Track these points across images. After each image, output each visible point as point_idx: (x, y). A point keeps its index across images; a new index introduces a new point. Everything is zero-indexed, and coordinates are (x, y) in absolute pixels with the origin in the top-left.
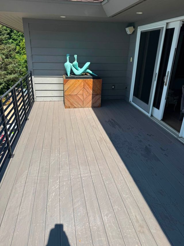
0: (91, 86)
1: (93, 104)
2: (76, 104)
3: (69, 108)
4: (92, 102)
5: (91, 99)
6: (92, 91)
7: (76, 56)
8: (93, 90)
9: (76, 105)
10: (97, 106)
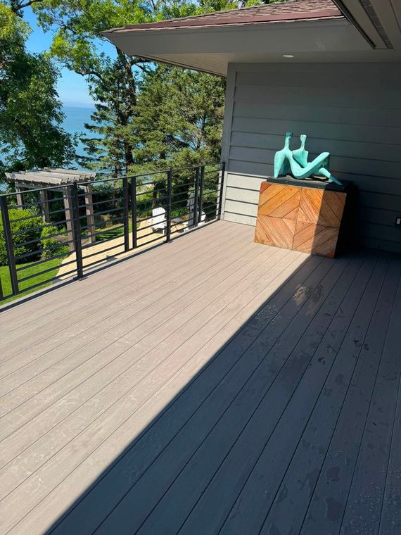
0: (318, 204)
1: (315, 246)
2: (278, 237)
3: (263, 242)
4: (314, 241)
5: (314, 234)
6: (317, 218)
7: (303, 138)
8: (321, 215)
9: (277, 240)
10: (325, 254)
